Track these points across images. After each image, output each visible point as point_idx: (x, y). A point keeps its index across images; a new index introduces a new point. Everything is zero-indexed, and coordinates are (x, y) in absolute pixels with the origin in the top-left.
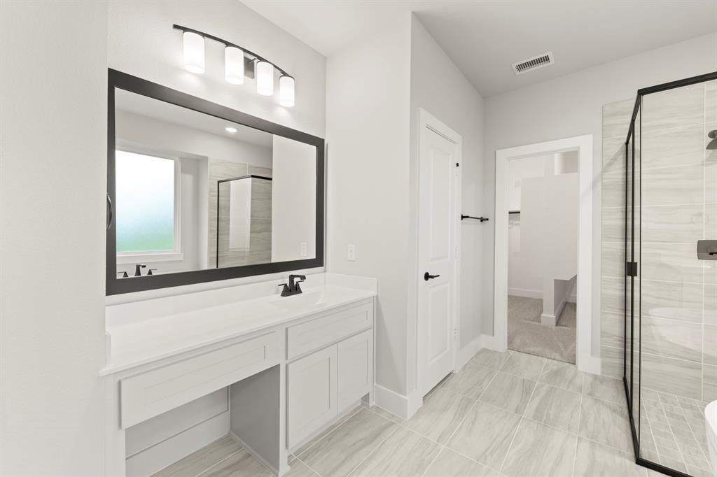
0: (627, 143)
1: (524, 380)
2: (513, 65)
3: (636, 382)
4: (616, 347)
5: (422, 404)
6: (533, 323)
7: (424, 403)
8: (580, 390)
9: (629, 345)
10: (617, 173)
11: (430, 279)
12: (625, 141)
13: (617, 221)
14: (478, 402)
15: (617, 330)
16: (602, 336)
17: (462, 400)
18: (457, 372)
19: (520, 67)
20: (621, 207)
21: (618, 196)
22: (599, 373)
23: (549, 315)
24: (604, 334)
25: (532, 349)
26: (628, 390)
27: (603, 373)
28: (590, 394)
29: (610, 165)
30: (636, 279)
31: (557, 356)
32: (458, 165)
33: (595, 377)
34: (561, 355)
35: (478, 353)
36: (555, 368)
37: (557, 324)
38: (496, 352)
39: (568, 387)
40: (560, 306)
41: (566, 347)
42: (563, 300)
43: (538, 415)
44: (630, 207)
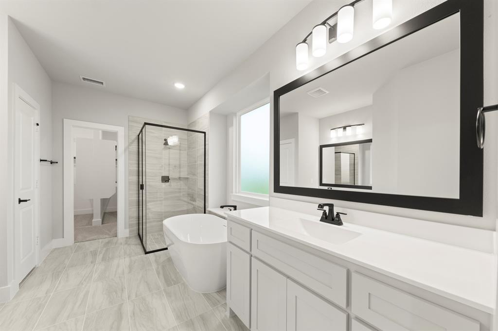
0: (139, 136)
1: (91, 251)
2: (81, 76)
3: (144, 233)
4: (135, 222)
5: (18, 289)
6: (87, 227)
7: (20, 288)
8: (121, 244)
9: (141, 219)
10: (134, 147)
11: (21, 203)
12: (138, 134)
13: (135, 168)
14: (66, 270)
15: (135, 214)
16: (129, 219)
17: (53, 274)
18: (39, 265)
19: (84, 79)
20: (137, 162)
21: (135, 157)
22: (128, 236)
23: (97, 220)
24: (130, 218)
25: (91, 238)
26: (141, 238)
27: (130, 235)
28: (126, 244)
29: (132, 143)
30: (144, 191)
31: (107, 236)
32: (38, 125)
33: (127, 238)
34: (109, 235)
35: (52, 252)
36: (107, 241)
37: (102, 223)
38: (66, 247)
39: (115, 245)
40: (103, 213)
41: (110, 232)
42: (103, 212)
43: (103, 259)
44: (141, 162)
